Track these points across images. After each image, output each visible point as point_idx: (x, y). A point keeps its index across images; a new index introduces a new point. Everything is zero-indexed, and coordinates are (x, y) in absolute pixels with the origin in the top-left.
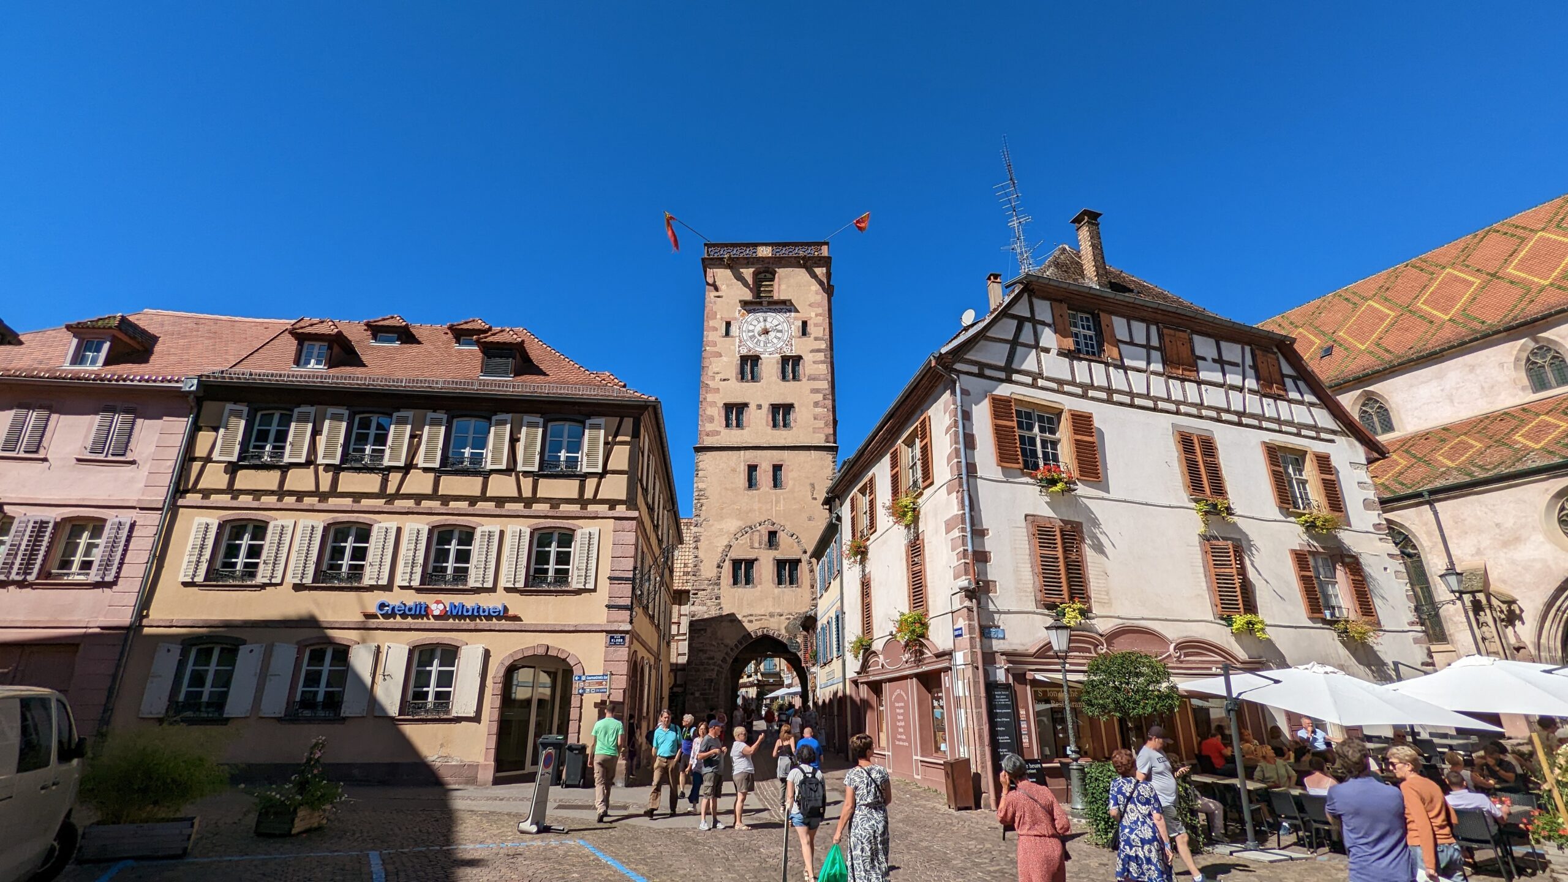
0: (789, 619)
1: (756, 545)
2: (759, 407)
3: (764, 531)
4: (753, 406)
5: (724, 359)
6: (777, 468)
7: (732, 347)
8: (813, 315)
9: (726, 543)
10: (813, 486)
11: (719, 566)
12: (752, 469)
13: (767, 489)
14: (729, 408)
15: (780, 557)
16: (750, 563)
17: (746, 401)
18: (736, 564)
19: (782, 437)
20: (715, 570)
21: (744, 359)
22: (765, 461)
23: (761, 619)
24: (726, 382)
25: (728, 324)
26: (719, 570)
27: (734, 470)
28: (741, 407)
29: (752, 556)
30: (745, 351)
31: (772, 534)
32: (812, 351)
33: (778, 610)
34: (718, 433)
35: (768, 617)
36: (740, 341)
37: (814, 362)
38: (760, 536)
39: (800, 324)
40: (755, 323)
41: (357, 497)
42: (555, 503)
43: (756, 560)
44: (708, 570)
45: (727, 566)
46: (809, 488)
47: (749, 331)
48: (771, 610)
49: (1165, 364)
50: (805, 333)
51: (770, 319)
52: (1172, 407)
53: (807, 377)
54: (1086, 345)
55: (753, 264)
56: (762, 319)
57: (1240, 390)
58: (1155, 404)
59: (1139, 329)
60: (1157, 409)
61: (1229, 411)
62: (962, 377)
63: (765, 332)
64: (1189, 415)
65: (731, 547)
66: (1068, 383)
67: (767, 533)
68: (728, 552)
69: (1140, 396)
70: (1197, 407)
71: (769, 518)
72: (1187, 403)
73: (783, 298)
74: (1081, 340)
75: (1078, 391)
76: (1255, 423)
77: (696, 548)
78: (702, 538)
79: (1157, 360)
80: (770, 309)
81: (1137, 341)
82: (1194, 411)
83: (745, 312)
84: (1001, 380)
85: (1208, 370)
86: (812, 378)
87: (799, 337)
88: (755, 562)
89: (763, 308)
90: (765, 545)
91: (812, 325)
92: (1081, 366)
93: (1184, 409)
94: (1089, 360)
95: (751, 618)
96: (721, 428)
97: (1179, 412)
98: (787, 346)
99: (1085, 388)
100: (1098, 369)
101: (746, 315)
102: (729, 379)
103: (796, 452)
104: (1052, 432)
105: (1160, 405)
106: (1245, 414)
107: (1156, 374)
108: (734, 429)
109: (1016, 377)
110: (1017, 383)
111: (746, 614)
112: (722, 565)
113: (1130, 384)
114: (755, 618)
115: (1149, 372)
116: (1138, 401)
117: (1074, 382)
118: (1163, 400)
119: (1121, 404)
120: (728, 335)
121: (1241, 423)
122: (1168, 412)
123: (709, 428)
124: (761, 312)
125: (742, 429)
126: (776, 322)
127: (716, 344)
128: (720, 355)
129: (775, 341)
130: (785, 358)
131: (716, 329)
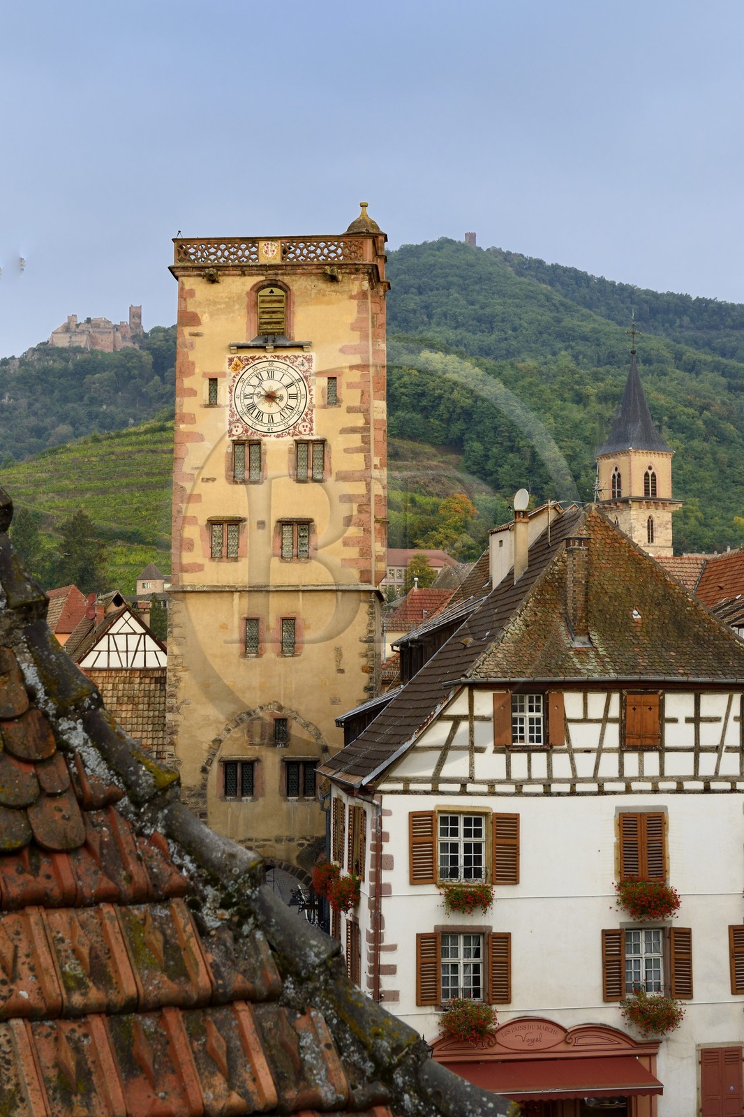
0: (302, 845)
1: (257, 740)
2: (261, 524)
3: (267, 717)
4: (251, 524)
5: (208, 444)
6: (289, 623)
7: (220, 425)
9: (213, 738)
10: (338, 653)
11: (204, 770)
12: (251, 622)
13: (273, 656)
14: (214, 523)
15: (290, 756)
16: (249, 766)
17: (243, 515)
18: (229, 766)
19: (295, 574)
20: (199, 775)
21: (237, 444)
22: (271, 609)
23: (264, 846)
24: (210, 484)
25: (213, 381)
26: (205, 775)
27: (224, 627)
28: (236, 522)
29: (249, 756)
30: (240, 430)
31: (280, 724)
32: (344, 431)
33: (287, 833)
34: (200, 568)
35: (273, 842)
36: (232, 415)
37: (346, 450)
38: (263, 726)
39: (324, 382)
40: (255, 381)
43: (258, 760)
44: (190, 778)
45: (215, 770)
46: (333, 654)
47: (246, 397)
48: (277, 832)
49: (623, 736)
50: (333, 399)
51: (278, 375)
52: (621, 786)
53: (334, 475)
54: (531, 730)
55: (251, 275)
56: (265, 375)
57: (717, 749)
58: (601, 786)
59: (597, 701)
60: (601, 792)
61: (695, 777)
62: (386, 798)
63: (271, 397)
64: (641, 792)
65: (220, 741)
66: (501, 782)
67: (273, 722)
68: (217, 750)
69: (583, 780)
70: (654, 781)
71: (276, 700)
72: (641, 778)
73: (298, 339)
74: (526, 726)
75: (512, 788)
76: (727, 786)
77: (172, 743)
78: (179, 729)
79: (613, 735)
80: (278, 357)
81: (591, 716)
82: (648, 786)
83: (239, 358)
84: (426, 793)
85: (678, 734)
86: (343, 477)
87: (324, 407)
88: (256, 764)
89: (268, 355)
90: (270, 740)
91: (344, 386)
92: (519, 760)
93: (635, 786)
94: (528, 750)
95: (250, 844)
96: (205, 561)
97: (628, 791)
98: (304, 420)
99: (519, 785)
100: (539, 759)
101: (242, 366)
102: (214, 480)
103: (315, 596)
104: (478, 833)
105: (608, 787)
106: (716, 777)
107: (610, 750)
108: (225, 559)
109: (442, 787)
110: (442, 793)
111: (242, 838)
112: (208, 768)
113: (574, 769)
114: (256, 844)
115: (600, 751)
116: (580, 787)
117: (508, 780)
118: (612, 780)
119: (559, 794)
120: (212, 402)
121: (707, 790)
122: (614, 793)
123: (187, 558)
124: (263, 363)
125: (237, 559)
126: (287, 380)
127: (193, 419)
128: (200, 438)
129: (286, 413)
130: (301, 443)
131: (193, 393)
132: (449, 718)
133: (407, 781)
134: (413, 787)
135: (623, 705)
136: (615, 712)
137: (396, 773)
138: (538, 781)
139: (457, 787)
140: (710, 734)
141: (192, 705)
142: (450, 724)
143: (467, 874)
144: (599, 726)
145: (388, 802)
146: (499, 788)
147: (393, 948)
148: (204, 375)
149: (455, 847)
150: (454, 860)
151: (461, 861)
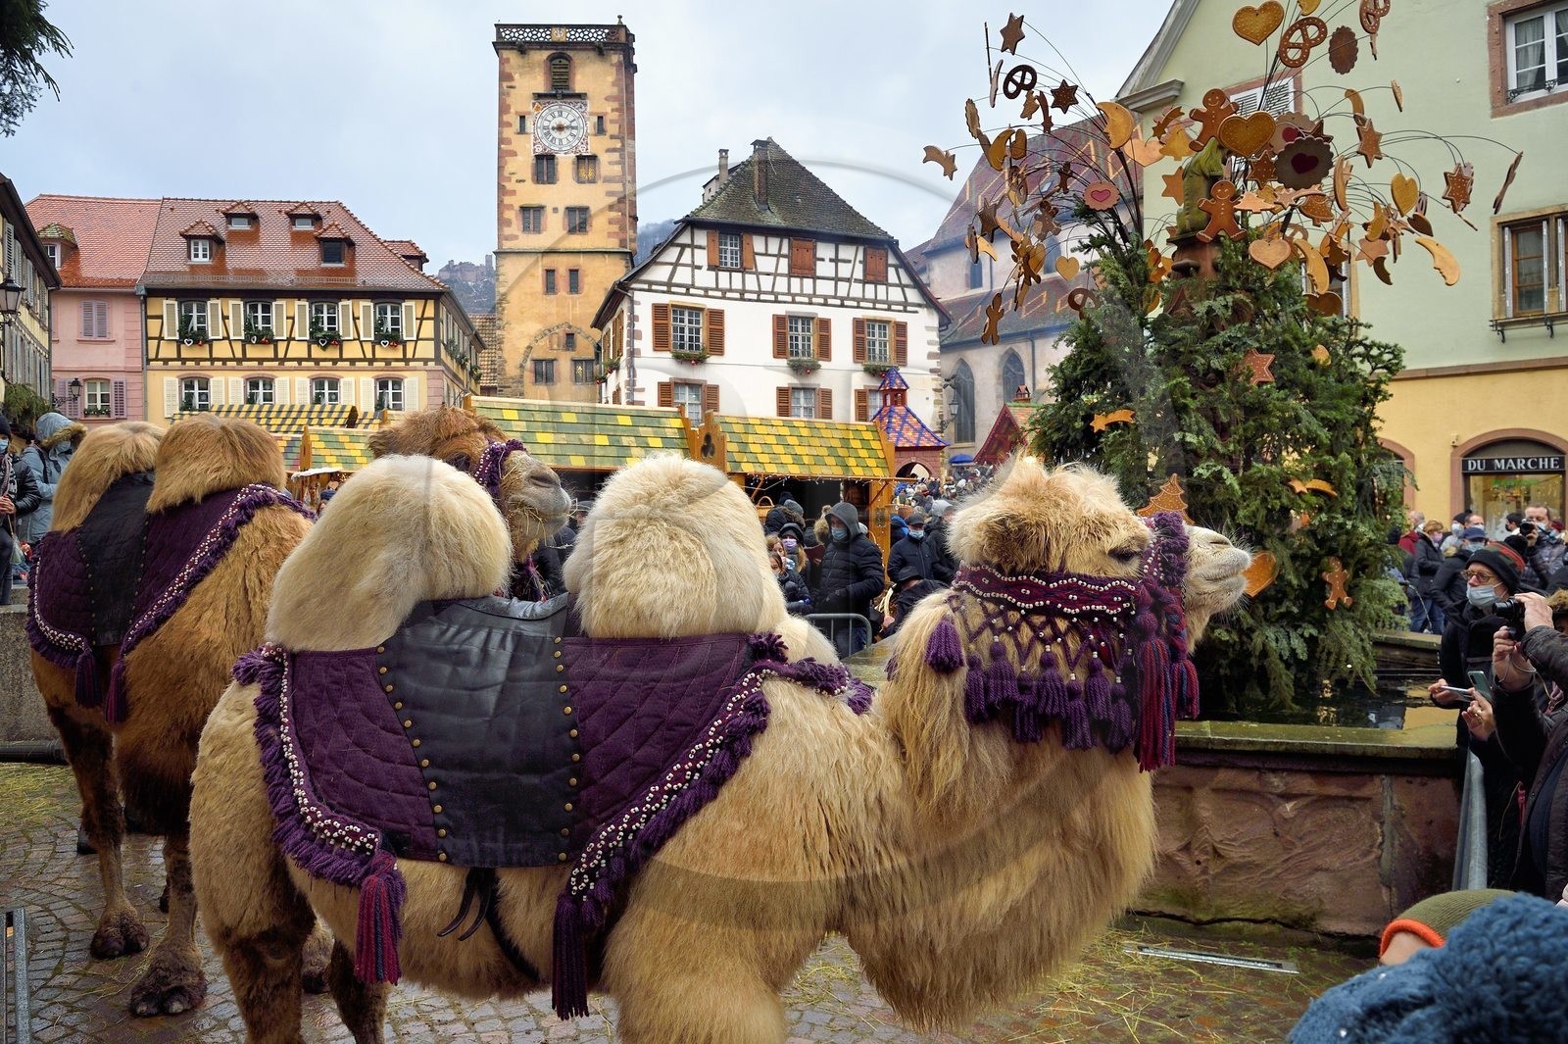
1: (555, 347)
2: (555, 210)
3: (561, 332)
4: (549, 210)
5: (519, 158)
6: (574, 273)
7: (528, 146)
8: (609, 110)
9: (528, 345)
11: (521, 366)
12: (550, 274)
13: (565, 293)
14: (524, 209)
15: (577, 357)
16: (550, 363)
17: (543, 204)
18: (537, 362)
19: (577, 242)
20: (519, 369)
21: (539, 158)
22: (562, 264)
24: (522, 184)
25: (522, 118)
26: (522, 369)
27: (533, 275)
28: (540, 209)
29: (550, 357)
30: (541, 149)
31: (570, 336)
32: (608, 151)
34: (516, 237)
36: (536, 139)
37: (610, 163)
38: (559, 338)
39: (595, 119)
40: (550, 118)
41: (260, 361)
42: (388, 361)
43: (556, 359)
44: (511, 370)
45: (529, 365)
46: (602, 292)
47: (544, 127)
49: (790, 267)
50: (600, 130)
51: (565, 114)
52: (789, 299)
53: (602, 178)
54: (732, 259)
55: (547, 49)
56: (556, 114)
57: (848, 280)
58: (776, 297)
59: (774, 244)
60: (776, 301)
61: (835, 297)
62: (636, 293)
63: (560, 128)
64: (801, 303)
65: (532, 347)
66: (712, 289)
67: (565, 336)
68: (529, 353)
69: (765, 293)
70: (810, 296)
71: (567, 321)
72: (802, 295)
73: (578, 90)
74: (729, 256)
75: (719, 294)
76: (855, 304)
77: (500, 349)
78: (505, 340)
79: (784, 264)
80: (565, 103)
81: (770, 252)
82: (806, 300)
83: (540, 103)
84: (663, 292)
85: (824, 268)
86: (607, 180)
87: (595, 135)
88: (555, 362)
89: (558, 102)
90: (564, 346)
91: (608, 122)
92: (724, 276)
93: (798, 299)
94: (731, 271)
96: (518, 233)
97: (793, 302)
98: (582, 144)
99: (724, 292)
100: (737, 276)
101: (541, 108)
102: (524, 181)
103: (591, 256)
104: (698, 322)
105: (780, 298)
106: (848, 298)
107: (782, 275)
108: (532, 232)
109: (674, 289)
110: (674, 293)
112: (524, 365)
113: (759, 285)
115: (776, 275)
116: (763, 297)
117: (717, 289)
118: (783, 294)
119: (750, 300)
120: (522, 131)
121: (842, 305)
122: (785, 302)
123: (507, 231)
124: (555, 106)
125: (539, 232)
126: (571, 118)
127: (509, 142)
128: (514, 154)
129: (570, 138)
130: (580, 158)
131: (509, 125)
132: (678, 245)
133: (651, 283)
134: (654, 287)
135: (790, 247)
136: (785, 251)
137: (646, 277)
138: (736, 291)
139: (684, 290)
140: (844, 270)
141: (513, 325)
142: (679, 249)
143: (691, 347)
144: (775, 259)
145: (638, 296)
146: (710, 293)
147: (642, 390)
148: (517, 113)
149: (682, 330)
150: (682, 338)
151: (686, 339)
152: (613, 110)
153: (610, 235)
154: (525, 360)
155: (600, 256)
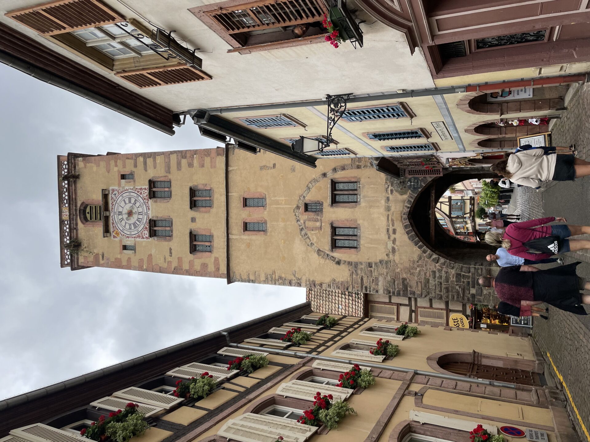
0: (392, 191)
1: (318, 224)
2: (193, 220)
3: (305, 216)
4: (192, 226)
5: (153, 252)
6: (246, 202)
7: (144, 244)
8: (116, 169)
9: (316, 255)
10: (262, 168)
11: (338, 263)
12: (246, 227)
13: (266, 213)
14: (193, 249)
15: (329, 200)
16: (335, 230)
17: (188, 232)
18: (334, 245)
19: (219, 198)
20: (342, 266)
21: (153, 234)
23: (392, 220)
24: (173, 251)
25: (125, 248)
26: (342, 262)
27: (249, 245)
28: (193, 237)
29: (329, 231)
30: (146, 232)
32: (146, 170)
33: (383, 202)
34: (216, 259)
35: (390, 213)
36: (139, 237)
37: (155, 168)
38: (310, 220)
39: (123, 182)
40: (123, 223)
43: (331, 224)
44: (344, 274)
45: (337, 254)
46: (264, 172)
47: (130, 228)
48: (382, 210)
50: (131, 176)
51: (120, 209)
53: (167, 174)
55: (77, 224)
56: (120, 217)
63: (130, 214)
65: (319, 250)
67: (307, 213)
68: (325, 253)
71: (292, 211)
77: (321, 285)
78: (311, 280)
80: (112, 209)
83: (113, 232)
86: (168, 168)
87: (135, 181)
88: (334, 225)
89: (112, 214)
90: (318, 215)
91: (125, 169)
95: (391, 231)
96: (213, 257)
98: (141, 193)
101: (116, 231)
102: (171, 249)
103: (231, 185)
108: (212, 244)
111: (387, 236)
112: (337, 260)
114: (391, 226)
120: (134, 248)
123: (211, 268)
124: (114, 218)
125: (211, 236)
126: (123, 204)
127: (141, 260)
128: (150, 256)
129: (138, 204)
130: (152, 195)
131: (129, 260)
141: (297, 270)
148: (121, 253)
152: (116, 166)
153: (213, 166)
154: (333, 258)
155: (230, 176)
